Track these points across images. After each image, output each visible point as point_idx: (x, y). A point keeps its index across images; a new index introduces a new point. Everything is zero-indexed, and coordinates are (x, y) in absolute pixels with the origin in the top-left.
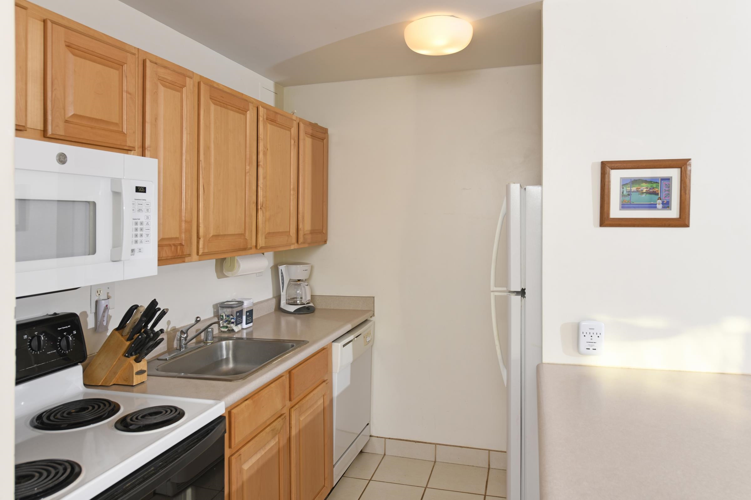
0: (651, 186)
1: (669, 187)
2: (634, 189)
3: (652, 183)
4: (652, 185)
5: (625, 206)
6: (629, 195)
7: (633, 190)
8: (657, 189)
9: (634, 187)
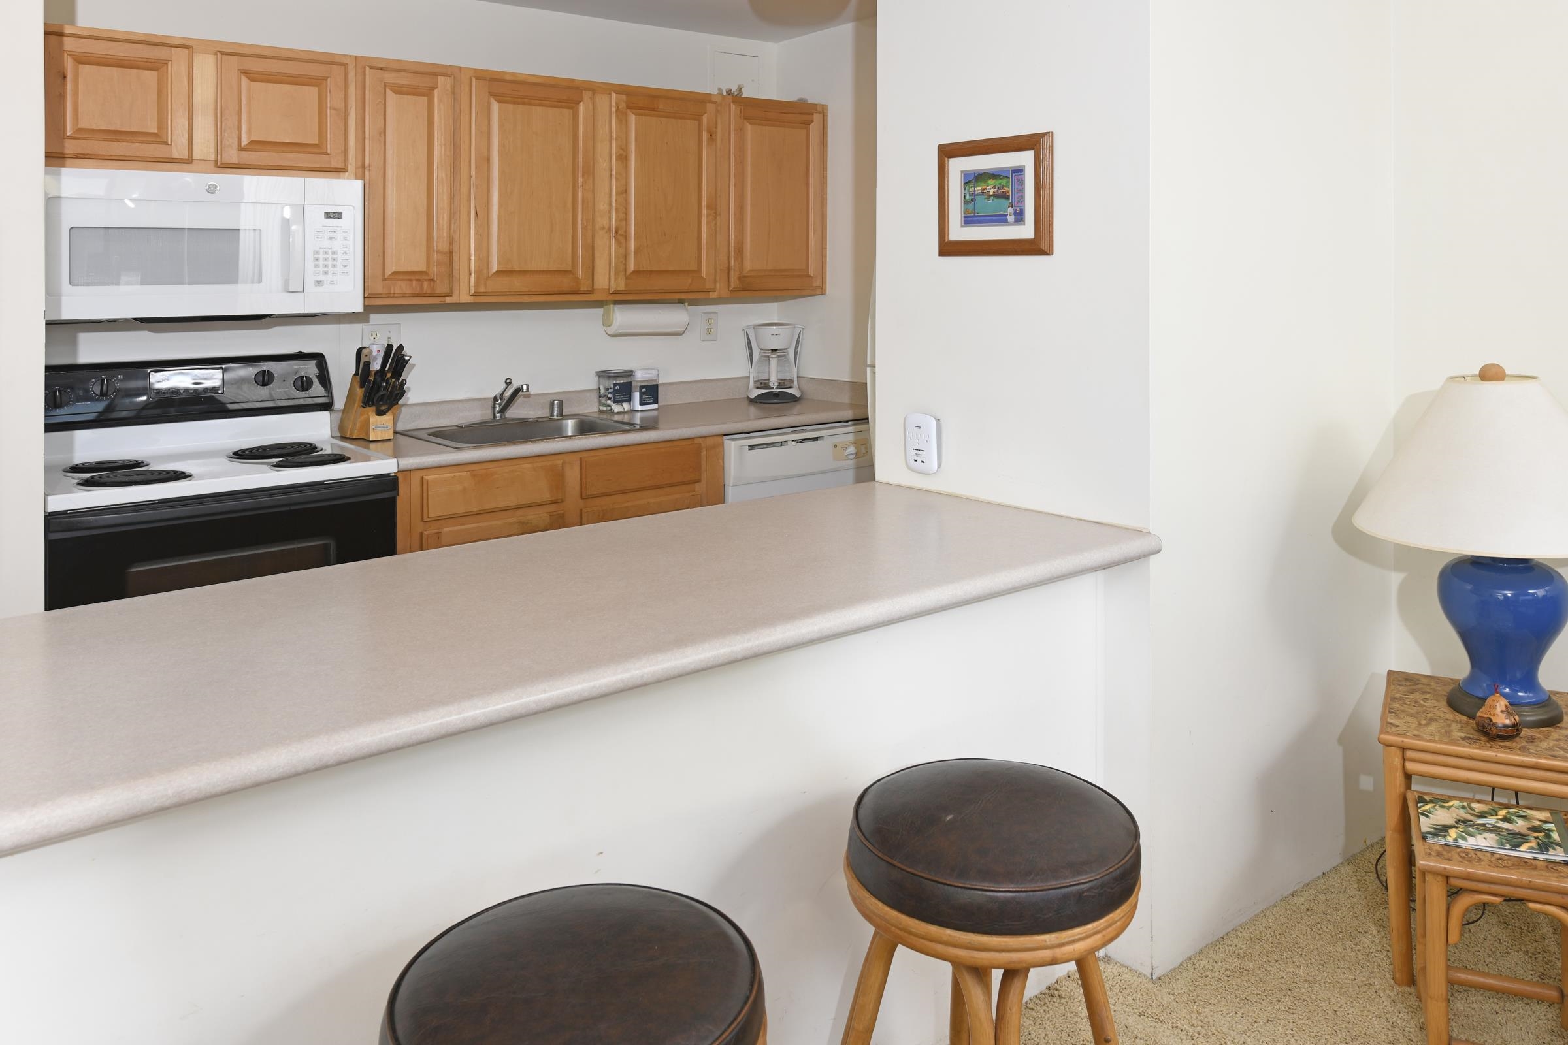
0: (1000, 184)
1: (1021, 183)
2: (978, 190)
3: (1001, 179)
4: (1000, 181)
5: (969, 219)
6: (972, 200)
7: (977, 192)
8: (1007, 189)
9: (979, 186)
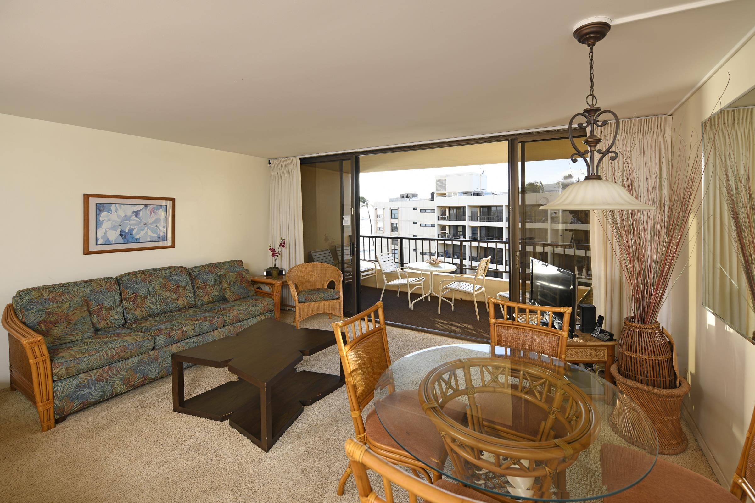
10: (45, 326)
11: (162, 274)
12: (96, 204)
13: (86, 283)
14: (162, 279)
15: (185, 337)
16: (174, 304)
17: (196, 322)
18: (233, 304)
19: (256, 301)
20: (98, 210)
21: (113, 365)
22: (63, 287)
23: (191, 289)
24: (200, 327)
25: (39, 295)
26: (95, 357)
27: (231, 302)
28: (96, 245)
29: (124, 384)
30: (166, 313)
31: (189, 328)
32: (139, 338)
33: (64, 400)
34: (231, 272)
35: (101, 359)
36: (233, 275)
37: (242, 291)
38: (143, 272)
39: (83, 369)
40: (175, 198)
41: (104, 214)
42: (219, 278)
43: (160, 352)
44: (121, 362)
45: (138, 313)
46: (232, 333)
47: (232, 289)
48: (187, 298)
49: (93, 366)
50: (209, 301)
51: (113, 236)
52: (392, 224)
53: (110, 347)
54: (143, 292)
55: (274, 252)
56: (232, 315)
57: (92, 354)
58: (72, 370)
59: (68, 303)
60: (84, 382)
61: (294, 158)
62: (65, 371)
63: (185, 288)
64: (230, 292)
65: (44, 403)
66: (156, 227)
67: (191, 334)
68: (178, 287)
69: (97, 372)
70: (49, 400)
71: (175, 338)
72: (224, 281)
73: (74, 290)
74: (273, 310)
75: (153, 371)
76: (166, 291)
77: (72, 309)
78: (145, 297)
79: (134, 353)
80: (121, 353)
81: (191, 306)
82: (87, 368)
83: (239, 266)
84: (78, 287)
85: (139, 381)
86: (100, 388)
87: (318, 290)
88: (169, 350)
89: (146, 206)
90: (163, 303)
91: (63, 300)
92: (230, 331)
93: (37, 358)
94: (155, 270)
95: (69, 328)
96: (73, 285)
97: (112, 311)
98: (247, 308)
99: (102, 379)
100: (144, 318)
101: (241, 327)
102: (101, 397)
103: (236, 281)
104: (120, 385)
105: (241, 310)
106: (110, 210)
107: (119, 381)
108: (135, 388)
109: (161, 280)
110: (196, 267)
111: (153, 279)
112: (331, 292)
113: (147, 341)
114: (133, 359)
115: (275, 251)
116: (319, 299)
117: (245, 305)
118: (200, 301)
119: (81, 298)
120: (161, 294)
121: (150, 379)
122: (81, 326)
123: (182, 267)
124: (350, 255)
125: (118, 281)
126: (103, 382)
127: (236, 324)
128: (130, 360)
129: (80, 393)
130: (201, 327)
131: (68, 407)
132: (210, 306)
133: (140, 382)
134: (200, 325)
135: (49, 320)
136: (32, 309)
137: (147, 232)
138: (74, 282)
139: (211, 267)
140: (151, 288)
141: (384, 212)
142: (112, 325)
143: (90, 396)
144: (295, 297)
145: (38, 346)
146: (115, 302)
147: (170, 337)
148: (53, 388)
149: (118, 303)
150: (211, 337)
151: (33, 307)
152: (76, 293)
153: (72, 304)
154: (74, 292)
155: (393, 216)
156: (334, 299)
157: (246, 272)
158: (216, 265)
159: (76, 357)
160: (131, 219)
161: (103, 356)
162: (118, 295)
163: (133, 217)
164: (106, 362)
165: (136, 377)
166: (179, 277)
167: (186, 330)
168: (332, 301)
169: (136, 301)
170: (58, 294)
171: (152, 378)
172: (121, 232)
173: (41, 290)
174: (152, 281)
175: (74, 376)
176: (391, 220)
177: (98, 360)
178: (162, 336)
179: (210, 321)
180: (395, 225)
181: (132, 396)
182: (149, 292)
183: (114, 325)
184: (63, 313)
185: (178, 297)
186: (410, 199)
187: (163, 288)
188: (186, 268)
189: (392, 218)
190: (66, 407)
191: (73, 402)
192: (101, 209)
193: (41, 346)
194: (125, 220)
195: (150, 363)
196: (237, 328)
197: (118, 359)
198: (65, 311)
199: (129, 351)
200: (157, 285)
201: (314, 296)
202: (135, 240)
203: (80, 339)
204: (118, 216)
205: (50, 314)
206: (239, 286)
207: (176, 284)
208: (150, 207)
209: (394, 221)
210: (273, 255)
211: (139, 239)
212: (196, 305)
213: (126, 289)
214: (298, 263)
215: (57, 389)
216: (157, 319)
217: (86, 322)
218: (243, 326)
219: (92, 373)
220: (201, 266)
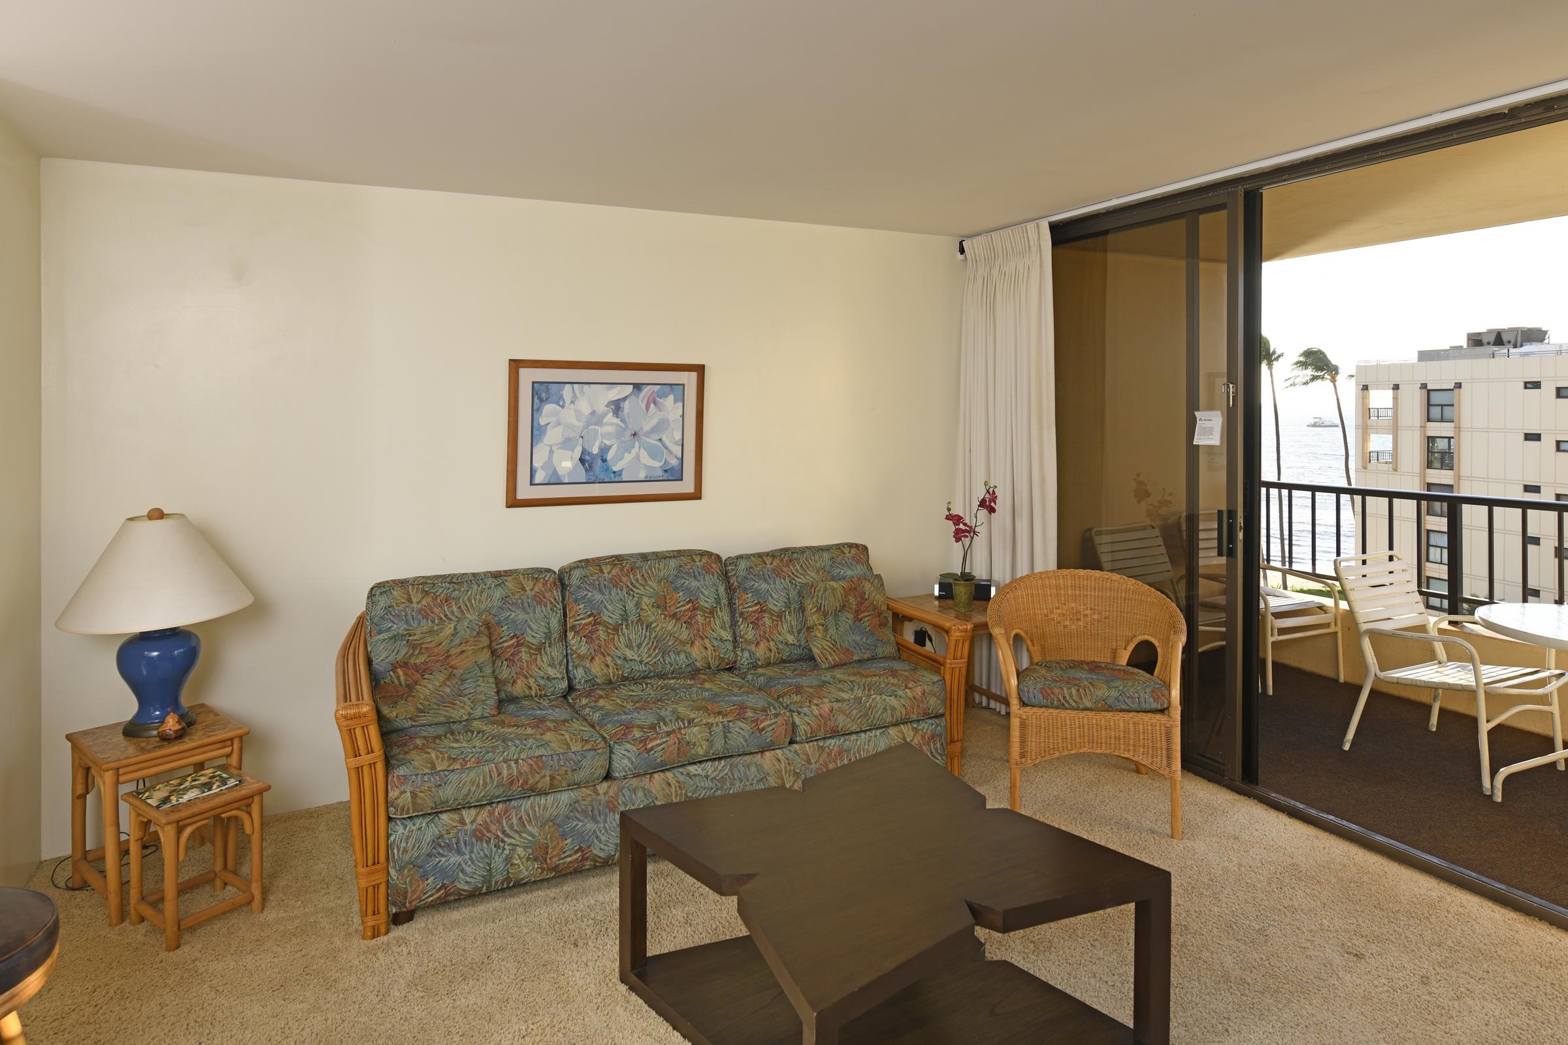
10: (406, 674)
11: (659, 569)
12: (533, 383)
13: (496, 578)
14: (659, 582)
15: (685, 759)
16: (683, 656)
17: (717, 720)
18: (827, 676)
19: (890, 678)
20: (536, 400)
21: (513, 802)
22: (449, 583)
23: (727, 618)
24: (726, 737)
25: (403, 598)
26: (473, 774)
27: (826, 669)
28: (531, 484)
29: (536, 859)
30: (662, 676)
31: (694, 733)
32: (576, 741)
33: (406, 871)
34: (833, 579)
35: (485, 784)
36: (834, 589)
37: (857, 638)
38: (618, 560)
39: (448, 802)
40: (704, 366)
41: (548, 408)
42: (799, 593)
43: (620, 789)
44: (532, 798)
45: (596, 669)
46: (813, 766)
47: (832, 631)
48: (714, 641)
49: (468, 799)
50: (769, 658)
51: (567, 464)
52: (1431, 440)
53: (508, 755)
54: (611, 616)
55: (961, 526)
56: (816, 712)
57: (468, 766)
58: (424, 799)
59: (452, 626)
60: (449, 836)
61: (1031, 227)
62: (410, 799)
63: (712, 612)
64: (824, 638)
65: (369, 869)
66: (659, 444)
67: (701, 752)
68: (695, 609)
69: (477, 815)
70: (378, 863)
71: (658, 756)
72: (809, 605)
73: (469, 593)
74: (942, 715)
75: (603, 838)
76: (666, 616)
77: (457, 641)
78: (616, 629)
79: (560, 781)
80: (530, 776)
81: (723, 665)
82: (456, 799)
83: (858, 562)
84: (479, 586)
85: (569, 859)
86: (482, 858)
87: (1094, 667)
88: (643, 788)
89: (638, 387)
90: (654, 650)
91: (446, 616)
92: (809, 762)
93: (360, 756)
94: (644, 557)
95: (449, 687)
96: (471, 581)
97: (541, 655)
98: (861, 698)
99: (488, 835)
100: (610, 682)
101: (840, 753)
102: (484, 882)
103: (843, 607)
104: (524, 860)
105: (843, 700)
106: (561, 398)
107: (525, 848)
108: (561, 874)
109: (654, 585)
110: (740, 557)
111: (637, 580)
112: (1140, 685)
113: (592, 753)
114: (558, 796)
115: (965, 524)
116: (1089, 705)
117: (856, 688)
118: (746, 654)
119: (480, 614)
120: (651, 623)
121: (595, 858)
122: (474, 685)
123: (709, 554)
124: (1220, 554)
125: (561, 579)
126: (488, 842)
127: (828, 742)
128: (551, 798)
129: (440, 861)
130: (728, 735)
131: (414, 892)
132: (769, 672)
133: (570, 862)
134: (726, 730)
135: (412, 662)
136: (389, 629)
137: (638, 457)
138: (474, 575)
139: (782, 560)
140: (630, 605)
141: (1395, 399)
142: (539, 693)
143: (460, 874)
144: (1009, 681)
145: (363, 727)
146: (550, 632)
147: (648, 751)
148: (388, 836)
149: (555, 635)
150: (753, 769)
151: (392, 626)
152: (473, 601)
153: (459, 628)
154: (468, 598)
155: (1436, 412)
156: (1146, 712)
157: (872, 583)
158: (795, 555)
159: (435, 768)
160: (605, 420)
161: (491, 777)
162: (559, 615)
163: (610, 417)
164: (496, 794)
165: (563, 848)
166: (699, 581)
167: (687, 736)
168: (1141, 715)
169: (594, 636)
170: (439, 600)
171: (599, 857)
172: (582, 453)
173: (410, 587)
174: (635, 587)
175: (429, 814)
176: (1423, 427)
177: (479, 784)
178: (628, 746)
179: (752, 721)
180: (1441, 445)
181: (552, 895)
182: (625, 616)
183: (543, 693)
184: (441, 647)
185: (691, 635)
186: (1512, 350)
187: (658, 607)
188: (718, 557)
189: (1429, 420)
190: (409, 888)
191: (423, 882)
192: (544, 395)
193: (369, 727)
194: (592, 425)
195: (597, 814)
196: (829, 754)
197: (523, 789)
198: (444, 644)
199: (548, 773)
200: (645, 599)
201: (1074, 691)
202: (612, 475)
203: (465, 717)
204: (578, 413)
205: (414, 647)
206: (850, 622)
207: (690, 601)
208: (646, 390)
209: (1435, 429)
210: (958, 536)
211: (620, 473)
212: (738, 665)
213: (576, 601)
214: (1039, 568)
215: (395, 840)
216: (636, 691)
217: (483, 677)
218: (848, 751)
219: (468, 815)
220: (754, 555)
